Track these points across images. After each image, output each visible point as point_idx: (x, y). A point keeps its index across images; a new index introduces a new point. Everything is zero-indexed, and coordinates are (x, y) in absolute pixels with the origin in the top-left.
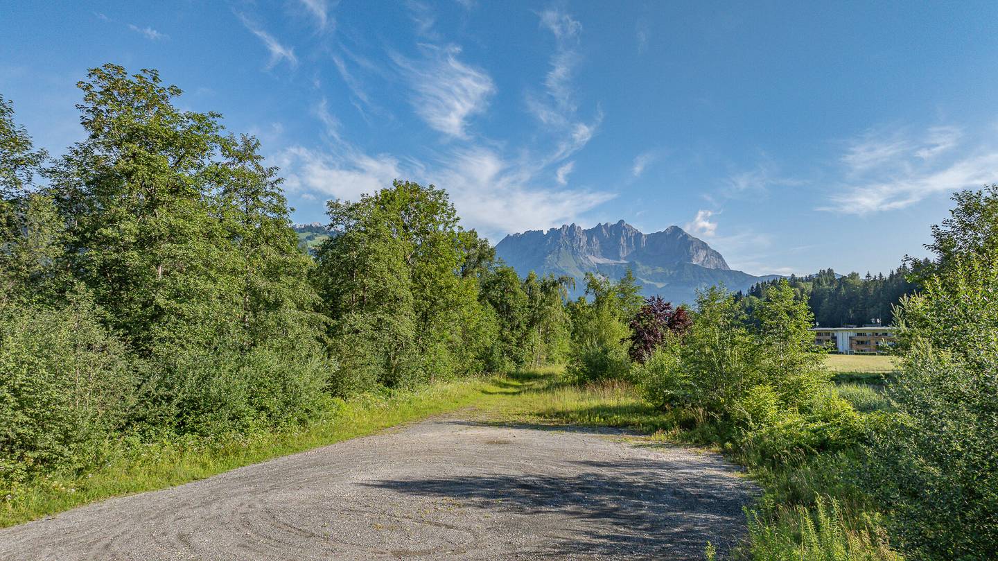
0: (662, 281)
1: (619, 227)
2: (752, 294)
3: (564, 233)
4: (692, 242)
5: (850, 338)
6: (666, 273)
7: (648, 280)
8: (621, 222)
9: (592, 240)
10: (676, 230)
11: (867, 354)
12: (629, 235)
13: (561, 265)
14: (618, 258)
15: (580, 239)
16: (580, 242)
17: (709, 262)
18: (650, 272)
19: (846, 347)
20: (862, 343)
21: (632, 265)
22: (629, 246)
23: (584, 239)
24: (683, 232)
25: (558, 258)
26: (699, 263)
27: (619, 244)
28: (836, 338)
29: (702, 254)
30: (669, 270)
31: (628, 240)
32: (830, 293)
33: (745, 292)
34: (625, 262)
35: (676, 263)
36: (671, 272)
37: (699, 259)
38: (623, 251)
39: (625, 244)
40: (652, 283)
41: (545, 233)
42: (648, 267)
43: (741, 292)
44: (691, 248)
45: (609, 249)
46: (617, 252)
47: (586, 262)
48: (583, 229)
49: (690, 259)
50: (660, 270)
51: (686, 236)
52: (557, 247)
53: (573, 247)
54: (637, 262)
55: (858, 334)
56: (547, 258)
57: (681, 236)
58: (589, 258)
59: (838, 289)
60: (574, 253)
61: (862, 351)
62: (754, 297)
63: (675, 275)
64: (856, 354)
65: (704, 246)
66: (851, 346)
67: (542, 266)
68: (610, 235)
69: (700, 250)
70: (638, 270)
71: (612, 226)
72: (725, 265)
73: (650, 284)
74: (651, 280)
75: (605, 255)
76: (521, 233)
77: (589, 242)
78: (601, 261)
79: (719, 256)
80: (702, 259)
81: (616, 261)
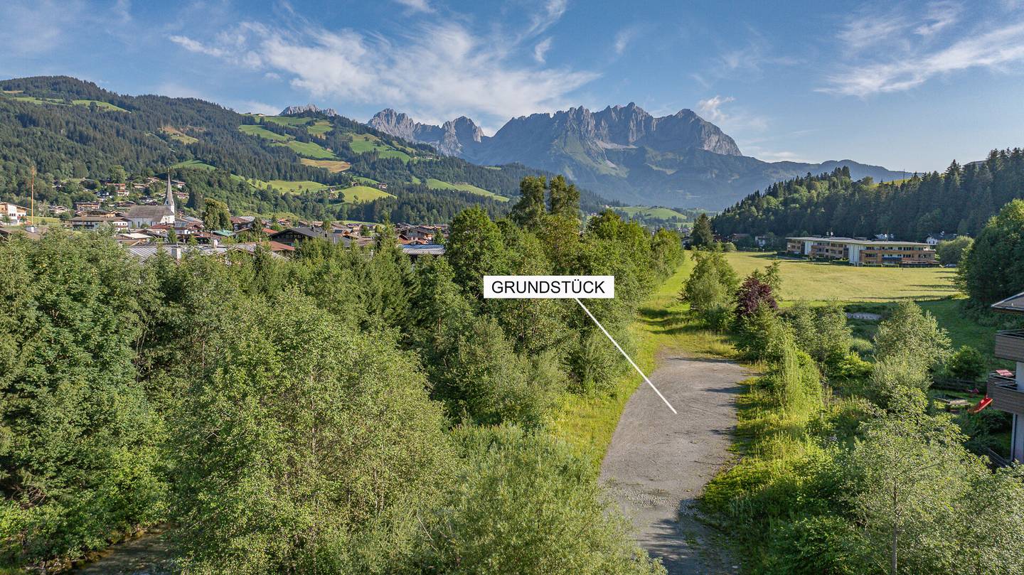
0: (671, 167)
1: (630, 110)
2: (769, 194)
3: (571, 116)
4: (704, 126)
5: (861, 251)
6: (676, 159)
7: (657, 166)
8: (632, 104)
9: (601, 123)
10: (688, 114)
11: (874, 266)
12: (639, 118)
13: (567, 150)
14: (627, 143)
15: (588, 123)
16: (588, 126)
17: (720, 147)
18: (659, 158)
19: (856, 259)
20: (870, 255)
21: (642, 151)
22: (639, 130)
23: (593, 122)
24: (696, 116)
25: (565, 143)
26: (711, 149)
27: (627, 128)
28: (848, 249)
29: (715, 138)
30: (679, 157)
31: (638, 124)
32: (845, 198)
33: (762, 192)
34: (634, 147)
35: (687, 149)
36: (682, 158)
37: (710, 145)
38: (633, 136)
39: (635, 128)
40: (661, 169)
41: (552, 116)
42: (658, 153)
43: (758, 192)
44: (703, 133)
45: (618, 133)
46: (627, 137)
47: (594, 147)
48: (591, 112)
49: (702, 144)
50: (670, 156)
51: (699, 120)
52: (564, 132)
53: (581, 132)
54: (647, 148)
55: (868, 248)
56: (554, 143)
57: (693, 119)
58: (597, 143)
59: (853, 195)
60: (582, 138)
61: (869, 262)
62: (771, 197)
63: (685, 162)
64: (864, 266)
65: (717, 130)
66: (860, 259)
67: (548, 152)
68: (620, 119)
69: (712, 135)
70: (647, 156)
71: (622, 108)
72: (737, 150)
73: (659, 171)
74: (661, 166)
75: (613, 140)
76: (526, 117)
77: (597, 126)
78: (609, 146)
79: (732, 142)
80: (714, 144)
81: (624, 147)
